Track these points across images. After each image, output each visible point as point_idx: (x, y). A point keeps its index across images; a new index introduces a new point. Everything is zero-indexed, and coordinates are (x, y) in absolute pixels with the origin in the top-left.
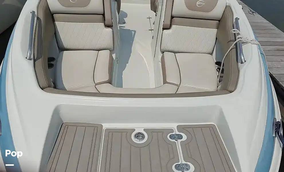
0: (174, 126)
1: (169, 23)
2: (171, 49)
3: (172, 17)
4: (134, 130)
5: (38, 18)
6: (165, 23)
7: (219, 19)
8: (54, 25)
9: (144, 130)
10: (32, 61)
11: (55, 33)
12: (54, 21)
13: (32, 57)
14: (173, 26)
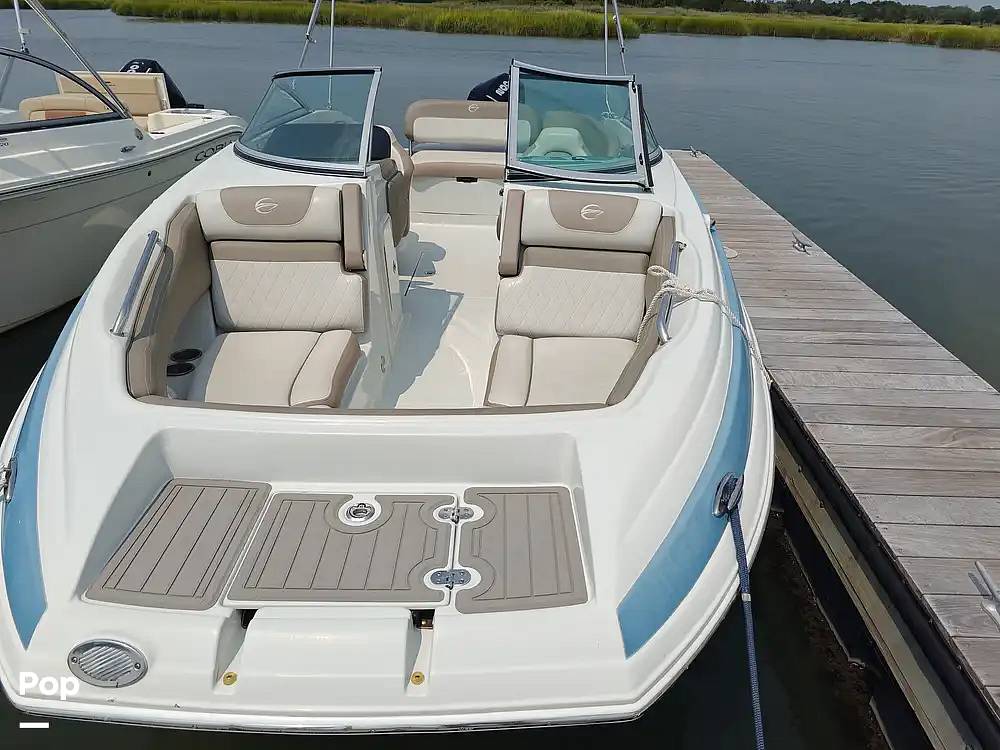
0: (457, 489)
1: (514, 260)
2: (522, 326)
3: (523, 247)
4: (350, 497)
5: (165, 249)
6: (504, 260)
7: (647, 251)
8: (210, 268)
9: (378, 498)
10: (125, 339)
11: (210, 288)
12: (210, 257)
13: (127, 330)
14: (526, 269)
